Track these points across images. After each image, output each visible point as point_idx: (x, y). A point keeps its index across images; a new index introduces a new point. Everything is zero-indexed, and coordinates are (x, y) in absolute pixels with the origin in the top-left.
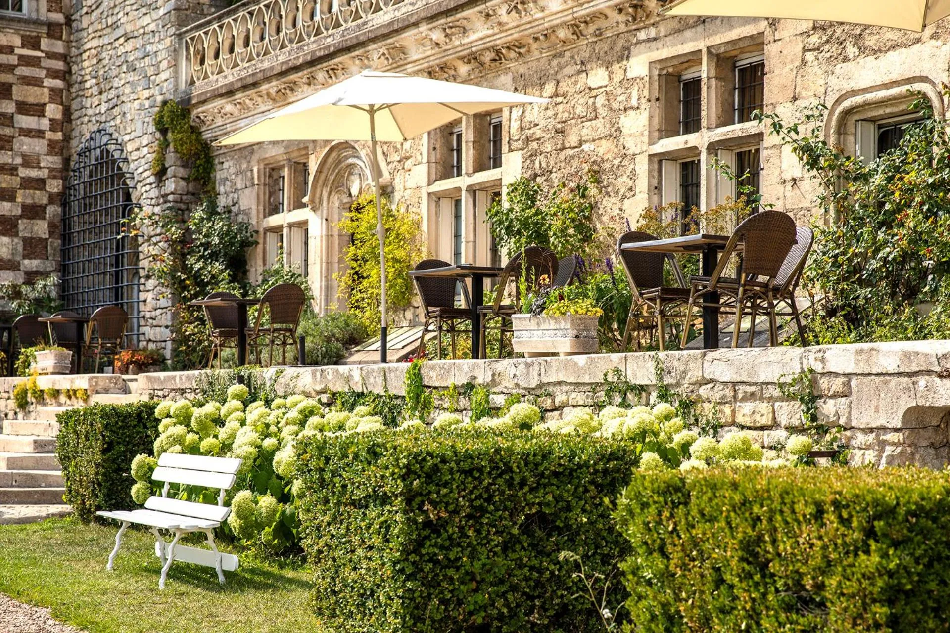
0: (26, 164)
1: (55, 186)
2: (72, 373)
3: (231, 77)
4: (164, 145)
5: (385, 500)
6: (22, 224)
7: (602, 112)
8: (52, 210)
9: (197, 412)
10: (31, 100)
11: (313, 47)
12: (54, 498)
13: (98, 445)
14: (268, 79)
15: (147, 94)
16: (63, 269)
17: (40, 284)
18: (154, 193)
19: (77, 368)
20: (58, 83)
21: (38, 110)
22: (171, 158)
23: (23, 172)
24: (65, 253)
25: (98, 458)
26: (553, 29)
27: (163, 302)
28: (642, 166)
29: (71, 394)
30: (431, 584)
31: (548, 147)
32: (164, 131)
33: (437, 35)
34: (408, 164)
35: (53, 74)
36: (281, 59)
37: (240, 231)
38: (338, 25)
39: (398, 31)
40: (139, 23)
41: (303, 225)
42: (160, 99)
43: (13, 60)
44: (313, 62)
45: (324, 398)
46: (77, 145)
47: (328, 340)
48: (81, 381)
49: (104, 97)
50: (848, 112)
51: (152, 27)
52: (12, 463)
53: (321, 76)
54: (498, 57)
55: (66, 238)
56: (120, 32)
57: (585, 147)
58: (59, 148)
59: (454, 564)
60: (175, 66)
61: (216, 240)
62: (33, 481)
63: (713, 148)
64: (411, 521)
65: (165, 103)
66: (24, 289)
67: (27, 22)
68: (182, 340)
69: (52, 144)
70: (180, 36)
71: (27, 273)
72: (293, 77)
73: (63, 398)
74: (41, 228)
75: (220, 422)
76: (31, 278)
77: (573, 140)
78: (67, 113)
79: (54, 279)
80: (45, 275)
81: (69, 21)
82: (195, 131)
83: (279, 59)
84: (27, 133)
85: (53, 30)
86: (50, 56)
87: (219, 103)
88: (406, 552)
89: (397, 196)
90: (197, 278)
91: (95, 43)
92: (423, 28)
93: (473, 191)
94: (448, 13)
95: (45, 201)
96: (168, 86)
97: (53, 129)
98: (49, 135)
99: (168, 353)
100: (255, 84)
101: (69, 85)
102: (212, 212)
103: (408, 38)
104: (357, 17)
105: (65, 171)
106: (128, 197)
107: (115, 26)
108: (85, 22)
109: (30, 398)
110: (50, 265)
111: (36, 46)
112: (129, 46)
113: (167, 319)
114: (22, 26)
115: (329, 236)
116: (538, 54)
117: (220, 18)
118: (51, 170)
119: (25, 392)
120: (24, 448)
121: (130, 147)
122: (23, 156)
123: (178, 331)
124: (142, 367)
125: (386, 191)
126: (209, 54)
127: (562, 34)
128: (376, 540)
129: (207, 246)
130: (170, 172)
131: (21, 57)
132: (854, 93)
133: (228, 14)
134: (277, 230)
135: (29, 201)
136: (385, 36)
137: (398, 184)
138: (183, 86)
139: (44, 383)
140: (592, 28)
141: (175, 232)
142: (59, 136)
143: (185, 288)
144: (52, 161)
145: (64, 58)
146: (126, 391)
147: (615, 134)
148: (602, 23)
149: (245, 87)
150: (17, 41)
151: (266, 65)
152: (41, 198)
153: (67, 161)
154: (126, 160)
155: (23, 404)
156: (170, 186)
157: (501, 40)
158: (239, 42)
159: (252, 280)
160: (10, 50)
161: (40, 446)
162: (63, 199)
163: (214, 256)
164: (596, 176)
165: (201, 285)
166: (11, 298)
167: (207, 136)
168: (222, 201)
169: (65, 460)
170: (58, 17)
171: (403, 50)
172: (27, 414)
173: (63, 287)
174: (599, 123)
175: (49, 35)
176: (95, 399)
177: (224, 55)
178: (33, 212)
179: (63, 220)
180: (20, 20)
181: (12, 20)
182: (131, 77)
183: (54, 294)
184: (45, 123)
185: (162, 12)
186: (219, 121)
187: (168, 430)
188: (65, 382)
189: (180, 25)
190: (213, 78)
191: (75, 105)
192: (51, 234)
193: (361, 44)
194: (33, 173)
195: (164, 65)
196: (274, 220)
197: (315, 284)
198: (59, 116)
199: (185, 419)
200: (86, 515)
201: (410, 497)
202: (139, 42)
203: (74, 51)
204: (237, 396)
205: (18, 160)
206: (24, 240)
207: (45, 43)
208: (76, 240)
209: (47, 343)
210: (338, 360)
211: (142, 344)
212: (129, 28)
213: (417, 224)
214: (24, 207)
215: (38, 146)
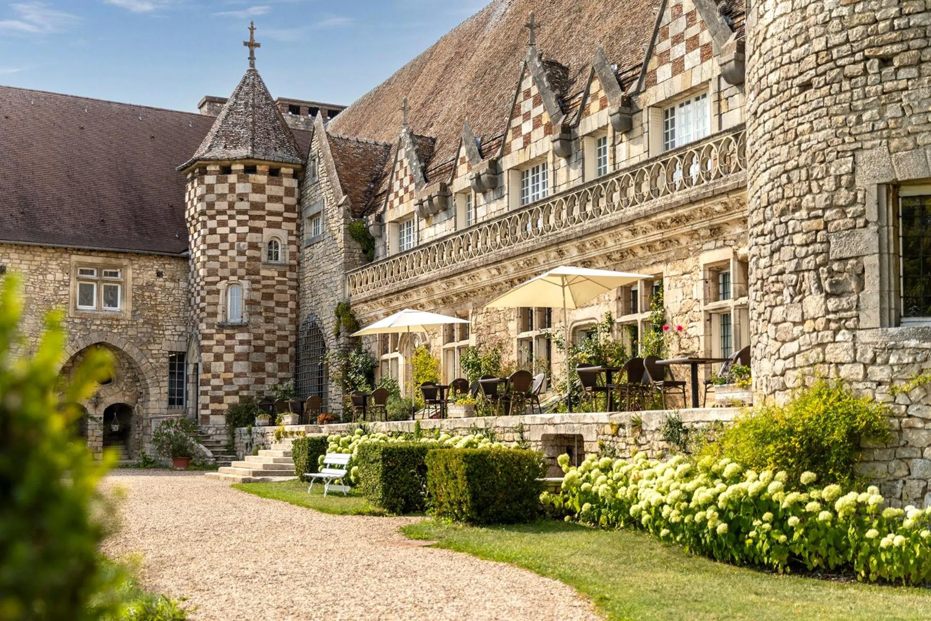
0: (279, 329)
1: (292, 339)
2: (299, 424)
3: (366, 295)
4: (339, 322)
5: (378, 461)
6: (278, 356)
7: (502, 320)
8: (292, 350)
9: (342, 439)
10: (282, 300)
11: (398, 285)
12: (291, 474)
13: (306, 453)
14: (381, 297)
15: (332, 299)
16: (296, 376)
17: (285, 384)
18: (335, 343)
19: (301, 422)
20: (294, 292)
21: (285, 304)
22: (342, 328)
23: (279, 333)
24: (297, 369)
25: (307, 457)
26: (485, 287)
27: (339, 393)
28: (515, 343)
29: (298, 433)
30: (390, 484)
31: (485, 333)
32: (339, 316)
33: (444, 286)
34: (436, 336)
35: (292, 288)
36: (386, 289)
37: (371, 361)
38: (408, 277)
39: (430, 282)
40: (329, 267)
41: (397, 359)
42: (337, 302)
43: (274, 282)
44: (399, 292)
45: (390, 434)
46: (302, 320)
47: (403, 410)
48: (302, 428)
49: (314, 299)
50: (575, 328)
51: (334, 269)
52: (275, 461)
53: (401, 297)
54: (467, 296)
55: (297, 362)
56: (321, 270)
57: (497, 334)
58: (295, 321)
59: (396, 478)
60: (344, 287)
61: (360, 366)
62: (283, 467)
63: (537, 337)
64: (384, 466)
65: (339, 304)
66: (279, 386)
67: (280, 265)
68: (346, 409)
69: (291, 320)
70: (346, 274)
71: (280, 379)
72: (391, 297)
73: (295, 435)
74: (286, 358)
75: (350, 442)
76: (282, 381)
77: (493, 331)
78: (298, 305)
79: (292, 382)
80: (288, 379)
81: (299, 263)
82: (352, 316)
83: (385, 289)
84: (280, 315)
85: (292, 268)
86: (290, 280)
87: (361, 305)
88: (383, 475)
89: (432, 349)
90: (352, 382)
91: (310, 274)
92: (439, 282)
93: (459, 348)
94: (447, 277)
95: (288, 345)
96: (340, 296)
97: (291, 313)
98: (290, 315)
99: (341, 415)
100: (376, 299)
101: (299, 292)
102: (359, 352)
103: (433, 285)
104: (415, 275)
105: (297, 332)
106: (324, 345)
107: (318, 267)
108: (306, 264)
109: (282, 435)
110: (290, 375)
111: (284, 276)
112: (325, 277)
113: (340, 400)
114: (278, 267)
115: (407, 365)
116: (481, 296)
117: (362, 269)
118: (291, 331)
119: (279, 433)
120: (279, 455)
121: (325, 322)
122: (278, 325)
123: (345, 405)
124: (329, 421)
125: (428, 347)
126: (358, 284)
127: (488, 289)
128: (376, 472)
129: (357, 368)
130: (341, 334)
131: (278, 281)
132: (577, 321)
133: (365, 267)
134: (387, 361)
135: (281, 346)
136: (425, 284)
137: (432, 345)
138: (347, 296)
139: (288, 429)
140: (498, 288)
141: (344, 362)
142: (294, 316)
143: (348, 386)
144: (292, 327)
145: (297, 280)
146: (320, 432)
147: (506, 330)
148: (501, 286)
149: (372, 300)
150: (276, 274)
151: (380, 291)
152: (286, 344)
153: (298, 327)
154: (323, 328)
155: (279, 438)
156: (342, 340)
157: (467, 289)
158: (370, 280)
159: (376, 383)
160: (273, 278)
161: (286, 454)
162: (296, 344)
163: (360, 372)
164: (500, 345)
165: (355, 386)
166: (273, 390)
167: (357, 318)
168: (364, 347)
169: (295, 458)
170: (294, 262)
171: (432, 290)
172: (281, 442)
173: (296, 384)
174: (501, 324)
175: (290, 271)
176: (309, 435)
177: (364, 285)
178: (283, 351)
179: (296, 354)
180: (277, 265)
181: (274, 265)
182: (325, 291)
183: (292, 388)
184: (288, 310)
185: (338, 263)
186: (362, 313)
187: (332, 445)
188: (296, 428)
189: (346, 269)
190: (359, 294)
191: (301, 301)
192: (291, 360)
193: (417, 286)
194: (283, 333)
195: (339, 287)
196: (385, 357)
197: (401, 384)
198: (294, 307)
199: (337, 442)
200: (303, 479)
201: (384, 460)
202: (328, 276)
203: (301, 277)
204: (358, 433)
205: (276, 328)
206: (279, 364)
207: (288, 274)
208: (302, 364)
209: (289, 411)
210: (407, 418)
211: (330, 411)
212: (325, 269)
213: (439, 362)
214: (279, 348)
215: (285, 321)
